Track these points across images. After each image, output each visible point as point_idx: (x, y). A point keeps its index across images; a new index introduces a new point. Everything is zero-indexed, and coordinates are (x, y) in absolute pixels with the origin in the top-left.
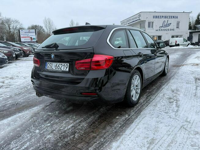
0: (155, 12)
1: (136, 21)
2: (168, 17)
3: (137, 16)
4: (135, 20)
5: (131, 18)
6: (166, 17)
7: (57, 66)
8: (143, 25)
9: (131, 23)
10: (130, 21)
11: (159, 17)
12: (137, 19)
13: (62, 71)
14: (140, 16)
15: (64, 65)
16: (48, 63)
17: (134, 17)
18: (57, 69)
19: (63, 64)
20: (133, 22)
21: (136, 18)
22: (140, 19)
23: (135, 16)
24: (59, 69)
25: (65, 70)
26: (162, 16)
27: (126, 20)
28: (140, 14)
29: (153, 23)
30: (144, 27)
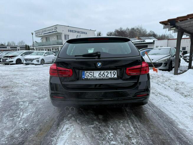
0: (68, 26)
1: (53, 32)
2: (80, 32)
3: (53, 28)
4: (51, 31)
5: (47, 29)
6: (78, 32)
7: (102, 73)
8: (59, 37)
9: (47, 33)
10: (46, 31)
11: (73, 31)
12: (53, 31)
13: (109, 78)
14: (57, 28)
15: (111, 73)
16: (86, 72)
17: (50, 28)
18: (102, 77)
19: (109, 72)
20: (49, 33)
21: (53, 29)
22: (56, 31)
23: (52, 28)
24: (105, 77)
25: (112, 77)
26: (76, 31)
27: (41, 30)
28: (56, 26)
29: (68, 36)
30: (61, 39)
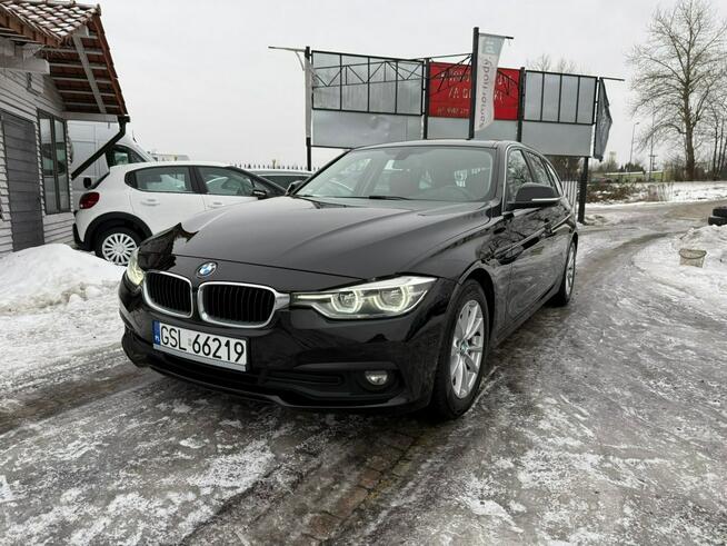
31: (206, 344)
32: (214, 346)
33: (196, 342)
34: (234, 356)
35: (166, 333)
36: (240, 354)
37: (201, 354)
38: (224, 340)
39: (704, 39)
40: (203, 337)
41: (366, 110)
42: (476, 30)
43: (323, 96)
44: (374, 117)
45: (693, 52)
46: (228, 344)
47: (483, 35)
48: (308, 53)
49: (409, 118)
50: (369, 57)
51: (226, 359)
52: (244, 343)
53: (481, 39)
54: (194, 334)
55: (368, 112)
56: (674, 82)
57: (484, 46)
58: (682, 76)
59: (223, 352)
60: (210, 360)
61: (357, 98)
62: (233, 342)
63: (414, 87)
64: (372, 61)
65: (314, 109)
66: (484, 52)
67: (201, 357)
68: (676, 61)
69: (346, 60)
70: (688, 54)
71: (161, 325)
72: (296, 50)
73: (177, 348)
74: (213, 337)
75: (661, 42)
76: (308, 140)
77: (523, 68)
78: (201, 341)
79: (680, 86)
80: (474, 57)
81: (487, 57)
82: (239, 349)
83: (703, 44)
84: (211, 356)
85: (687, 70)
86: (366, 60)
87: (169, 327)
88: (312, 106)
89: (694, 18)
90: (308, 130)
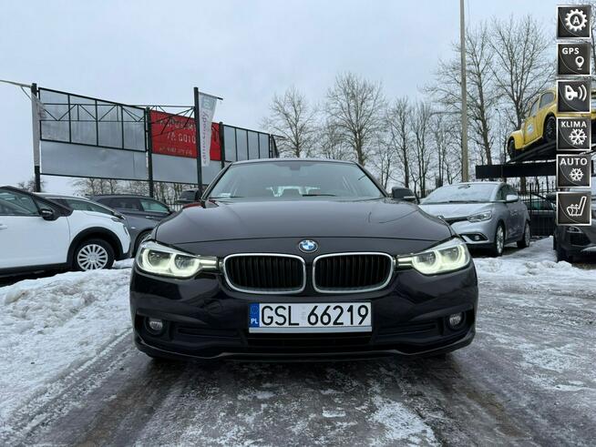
31: (325, 313)
32: (334, 314)
33: (312, 313)
34: (357, 319)
35: (268, 313)
36: (364, 317)
37: (319, 324)
38: (346, 306)
39: (304, 118)
40: (321, 308)
41: (95, 144)
42: (196, 89)
43: (52, 130)
44: (104, 150)
45: (299, 124)
46: (351, 309)
47: (201, 94)
48: (34, 89)
49: (135, 153)
50: (96, 100)
51: (349, 324)
52: (368, 305)
53: (200, 97)
54: (309, 307)
55: (97, 146)
56: (290, 143)
57: (203, 102)
58: (294, 140)
59: (345, 319)
60: (331, 329)
61: (86, 132)
62: (356, 306)
63: (139, 129)
64: (98, 103)
65: (42, 140)
66: (202, 106)
67: (319, 328)
68: (289, 130)
69: (73, 100)
70: (296, 126)
71: (262, 306)
72: (22, 86)
73: (287, 324)
74: (333, 305)
75: (278, 117)
76: (37, 168)
77: (221, 123)
78: (319, 312)
79: (293, 146)
80: (196, 109)
81: (204, 110)
82: (363, 311)
83: (304, 120)
84: (331, 324)
85: (296, 137)
86: (93, 102)
87: (274, 306)
88: (39, 137)
89: (296, 103)
90: (36, 160)
